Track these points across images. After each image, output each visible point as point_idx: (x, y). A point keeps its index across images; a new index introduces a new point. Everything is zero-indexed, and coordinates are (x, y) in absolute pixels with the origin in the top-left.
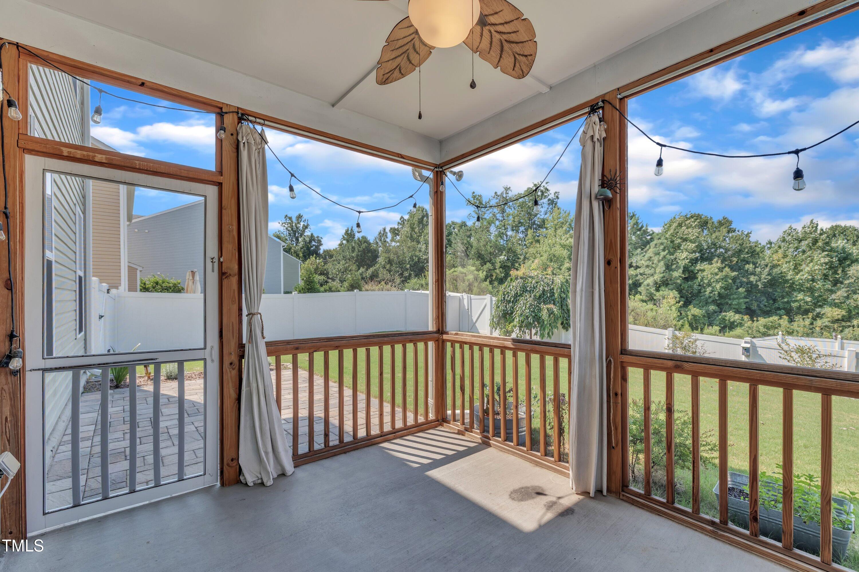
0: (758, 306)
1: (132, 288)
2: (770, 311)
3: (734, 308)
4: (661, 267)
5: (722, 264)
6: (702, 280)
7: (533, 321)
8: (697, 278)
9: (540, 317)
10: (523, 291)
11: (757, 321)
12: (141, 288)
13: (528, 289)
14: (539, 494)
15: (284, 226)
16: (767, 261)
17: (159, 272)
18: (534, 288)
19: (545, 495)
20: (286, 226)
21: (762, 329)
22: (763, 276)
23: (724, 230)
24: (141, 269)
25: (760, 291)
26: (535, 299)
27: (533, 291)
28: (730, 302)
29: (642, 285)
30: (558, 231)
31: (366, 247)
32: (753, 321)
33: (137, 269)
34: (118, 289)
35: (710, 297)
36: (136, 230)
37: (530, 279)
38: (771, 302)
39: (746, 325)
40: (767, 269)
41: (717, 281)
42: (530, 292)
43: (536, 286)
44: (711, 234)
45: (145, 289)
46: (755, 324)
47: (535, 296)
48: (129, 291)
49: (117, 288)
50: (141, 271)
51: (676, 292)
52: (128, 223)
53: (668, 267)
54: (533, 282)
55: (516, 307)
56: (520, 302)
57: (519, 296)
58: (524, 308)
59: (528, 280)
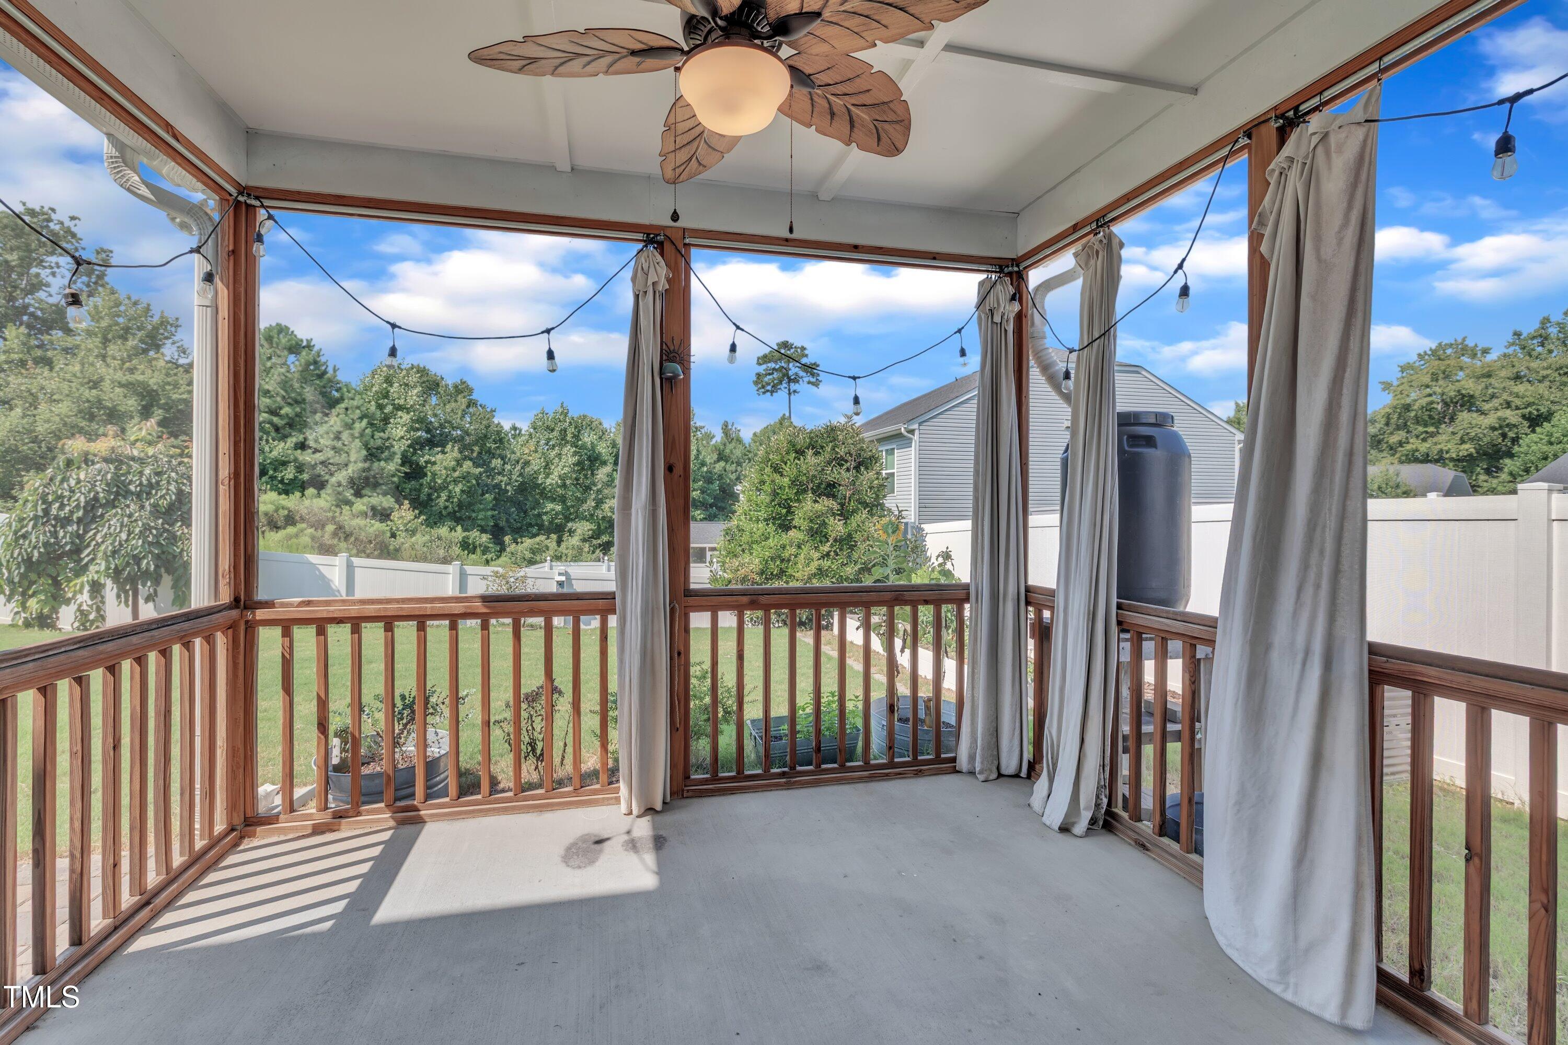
0: (507, 521)
2: (521, 528)
3: (479, 526)
4: (357, 453)
5: (461, 452)
6: (433, 480)
7: (157, 566)
8: (426, 475)
9: (175, 557)
10: (117, 494)
11: (522, 543)
13: (132, 488)
14: (599, 842)
16: (518, 454)
18: (151, 486)
19: (608, 839)
21: (528, 555)
22: (514, 477)
23: (462, 401)
25: (510, 499)
26: (156, 511)
27: (149, 494)
28: (474, 515)
29: (329, 486)
30: (112, 349)
32: (517, 543)
35: (446, 508)
37: (135, 466)
38: (522, 515)
39: (508, 549)
40: (518, 467)
41: (455, 481)
42: (139, 495)
43: (158, 483)
44: (445, 405)
46: (520, 547)
47: (155, 506)
51: (393, 500)
53: (373, 454)
54: (147, 471)
55: (95, 534)
56: (109, 520)
57: (102, 506)
58: (124, 536)
59: (130, 467)
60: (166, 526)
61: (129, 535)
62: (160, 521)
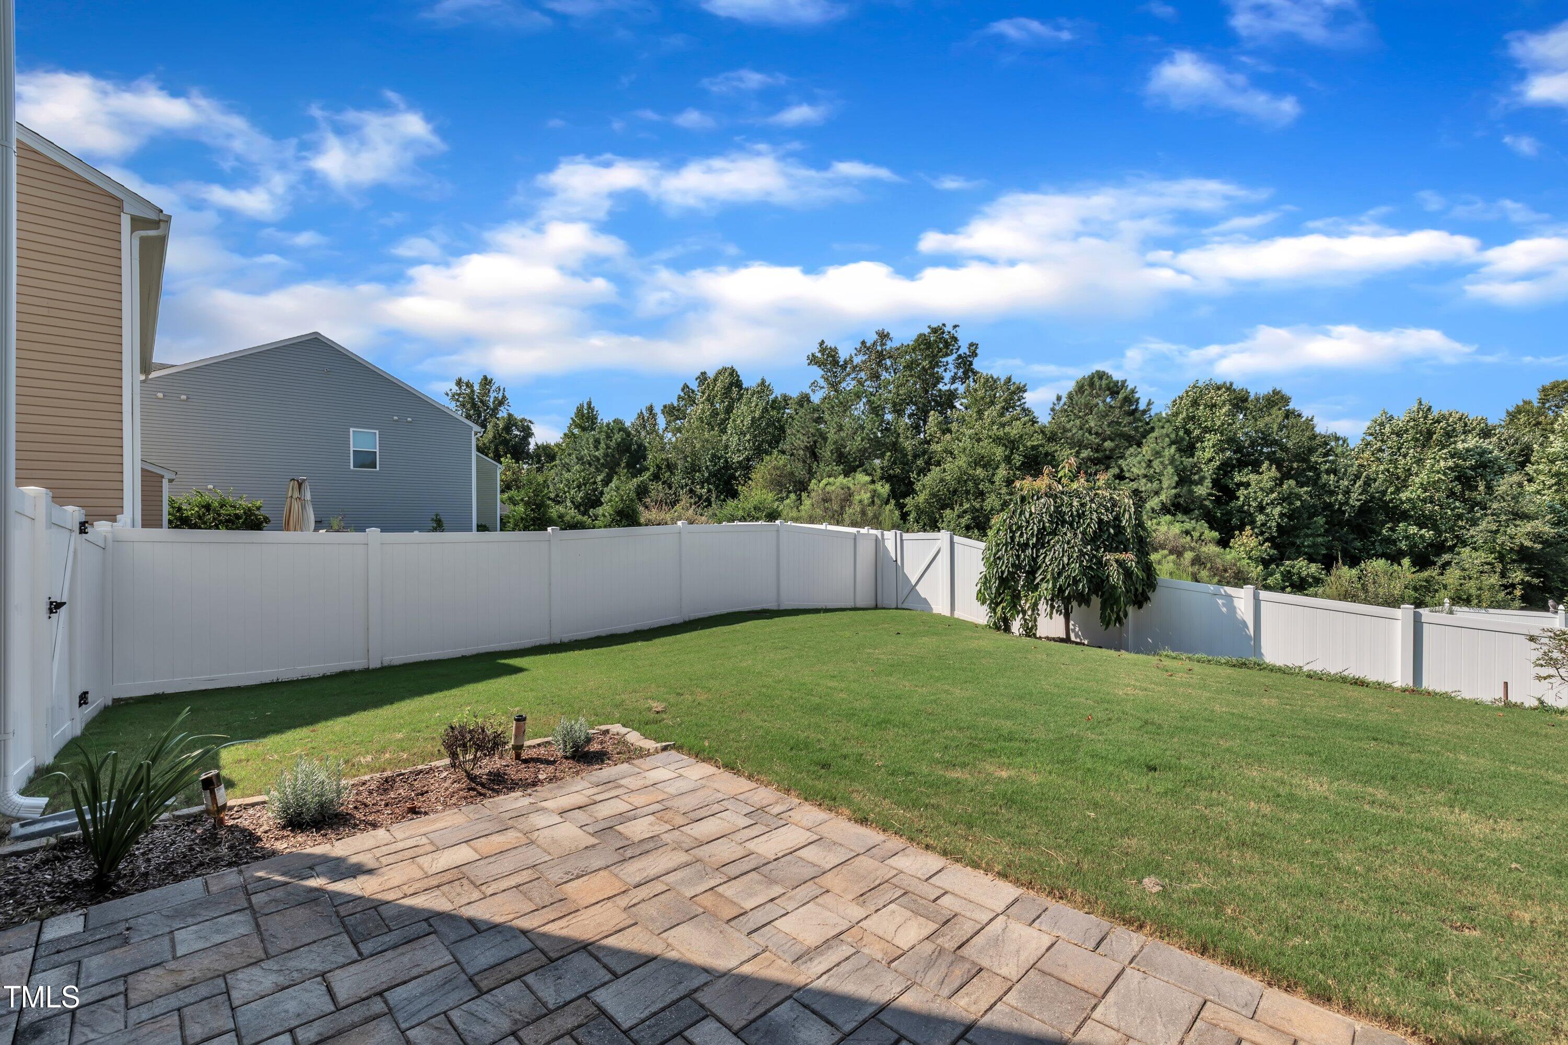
1: (150, 520)
3: (1306, 553)
4: (1169, 479)
5: (1277, 472)
6: (1246, 502)
8: (1237, 498)
9: (1103, 581)
10: (1057, 523)
12: (172, 518)
13: (1066, 518)
15: (458, 400)
17: (210, 483)
18: (1079, 516)
20: (461, 399)
22: (1353, 496)
23: (1276, 413)
24: (173, 477)
25: (1347, 523)
26: (1086, 540)
27: (1078, 523)
28: (1298, 541)
30: (986, 413)
31: (623, 439)
33: (162, 477)
34: (115, 521)
36: (160, 395)
40: (1359, 483)
41: (1272, 503)
42: (1072, 524)
43: (1083, 512)
45: (181, 521)
47: (1084, 533)
48: (144, 526)
49: (112, 518)
50: (171, 481)
51: (1208, 525)
52: (143, 377)
53: (1184, 478)
54: (1075, 503)
55: (1045, 558)
56: (1054, 546)
57: (1049, 534)
58: (1065, 560)
59: (1062, 499)
60: (1095, 553)
61: (1069, 559)
62: (1089, 547)
